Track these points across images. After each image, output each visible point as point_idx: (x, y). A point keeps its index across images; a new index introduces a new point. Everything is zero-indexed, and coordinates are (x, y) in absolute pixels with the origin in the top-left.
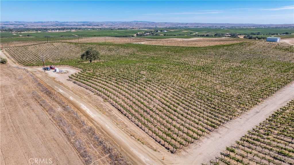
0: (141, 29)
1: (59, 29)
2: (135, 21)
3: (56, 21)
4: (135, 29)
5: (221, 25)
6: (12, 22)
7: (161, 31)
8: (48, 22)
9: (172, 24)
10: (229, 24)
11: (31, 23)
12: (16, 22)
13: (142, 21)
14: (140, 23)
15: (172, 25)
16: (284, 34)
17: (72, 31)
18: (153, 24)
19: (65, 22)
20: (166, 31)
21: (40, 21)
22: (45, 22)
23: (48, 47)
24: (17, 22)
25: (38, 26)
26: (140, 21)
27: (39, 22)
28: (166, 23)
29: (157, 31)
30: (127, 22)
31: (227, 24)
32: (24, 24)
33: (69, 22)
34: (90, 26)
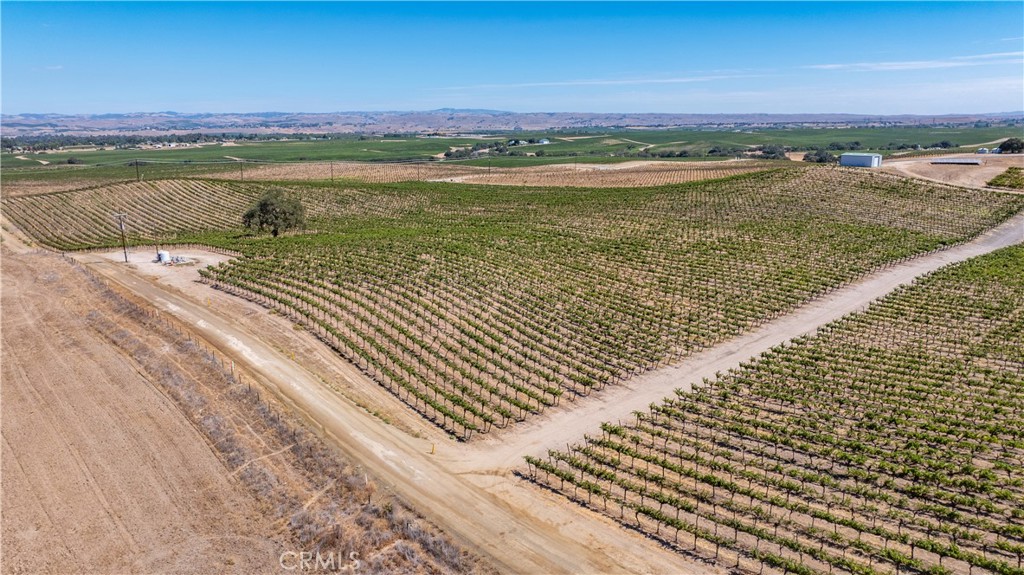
0: (463, 136)
1: (180, 139)
2: (444, 109)
3: (167, 113)
4: (444, 135)
5: (740, 121)
6: (11, 117)
7: (531, 141)
8: (141, 116)
9: (572, 117)
10: (766, 115)
11: (81, 118)
12: (27, 116)
13: (468, 110)
14: (462, 115)
15: (573, 121)
16: (936, 146)
17: (224, 145)
18: (509, 117)
19: (200, 115)
20: (546, 142)
21: (112, 113)
22: (129, 117)
23: (139, 195)
24: (32, 115)
25: (104, 129)
26: (462, 111)
27: (108, 116)
28: (551, 115)
29: (517, 142)
30: (419, 113)
31: (761, 115)
32: (54, 122)
33: (216, 116)
34: (288, 126)
